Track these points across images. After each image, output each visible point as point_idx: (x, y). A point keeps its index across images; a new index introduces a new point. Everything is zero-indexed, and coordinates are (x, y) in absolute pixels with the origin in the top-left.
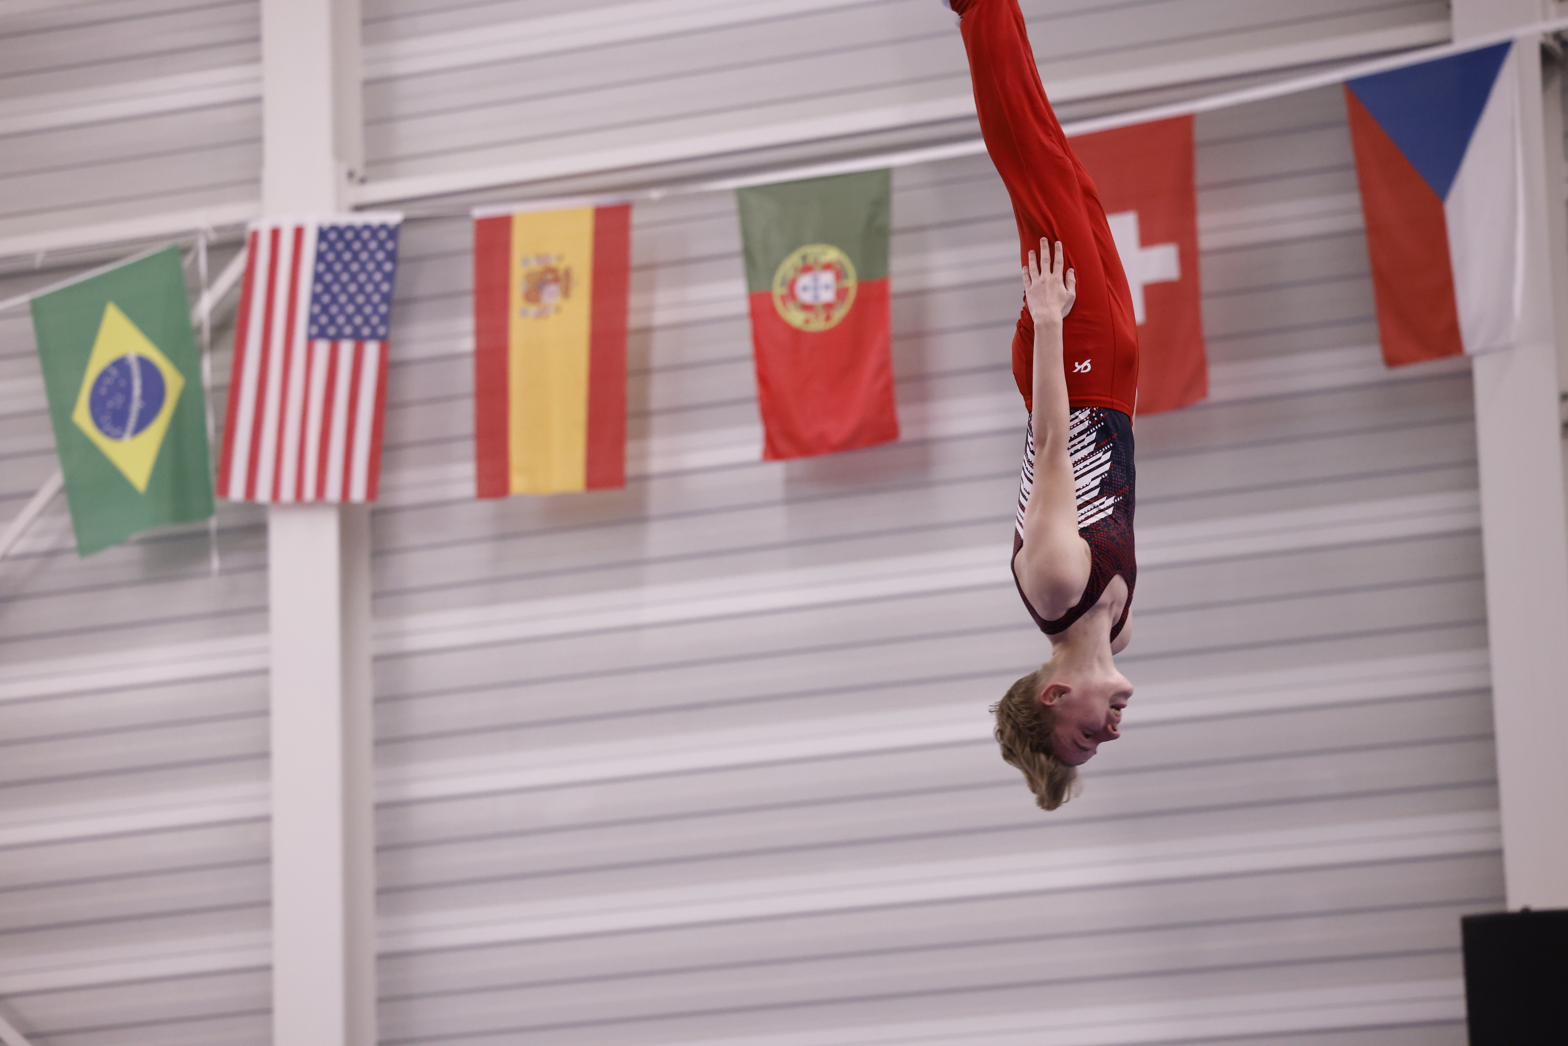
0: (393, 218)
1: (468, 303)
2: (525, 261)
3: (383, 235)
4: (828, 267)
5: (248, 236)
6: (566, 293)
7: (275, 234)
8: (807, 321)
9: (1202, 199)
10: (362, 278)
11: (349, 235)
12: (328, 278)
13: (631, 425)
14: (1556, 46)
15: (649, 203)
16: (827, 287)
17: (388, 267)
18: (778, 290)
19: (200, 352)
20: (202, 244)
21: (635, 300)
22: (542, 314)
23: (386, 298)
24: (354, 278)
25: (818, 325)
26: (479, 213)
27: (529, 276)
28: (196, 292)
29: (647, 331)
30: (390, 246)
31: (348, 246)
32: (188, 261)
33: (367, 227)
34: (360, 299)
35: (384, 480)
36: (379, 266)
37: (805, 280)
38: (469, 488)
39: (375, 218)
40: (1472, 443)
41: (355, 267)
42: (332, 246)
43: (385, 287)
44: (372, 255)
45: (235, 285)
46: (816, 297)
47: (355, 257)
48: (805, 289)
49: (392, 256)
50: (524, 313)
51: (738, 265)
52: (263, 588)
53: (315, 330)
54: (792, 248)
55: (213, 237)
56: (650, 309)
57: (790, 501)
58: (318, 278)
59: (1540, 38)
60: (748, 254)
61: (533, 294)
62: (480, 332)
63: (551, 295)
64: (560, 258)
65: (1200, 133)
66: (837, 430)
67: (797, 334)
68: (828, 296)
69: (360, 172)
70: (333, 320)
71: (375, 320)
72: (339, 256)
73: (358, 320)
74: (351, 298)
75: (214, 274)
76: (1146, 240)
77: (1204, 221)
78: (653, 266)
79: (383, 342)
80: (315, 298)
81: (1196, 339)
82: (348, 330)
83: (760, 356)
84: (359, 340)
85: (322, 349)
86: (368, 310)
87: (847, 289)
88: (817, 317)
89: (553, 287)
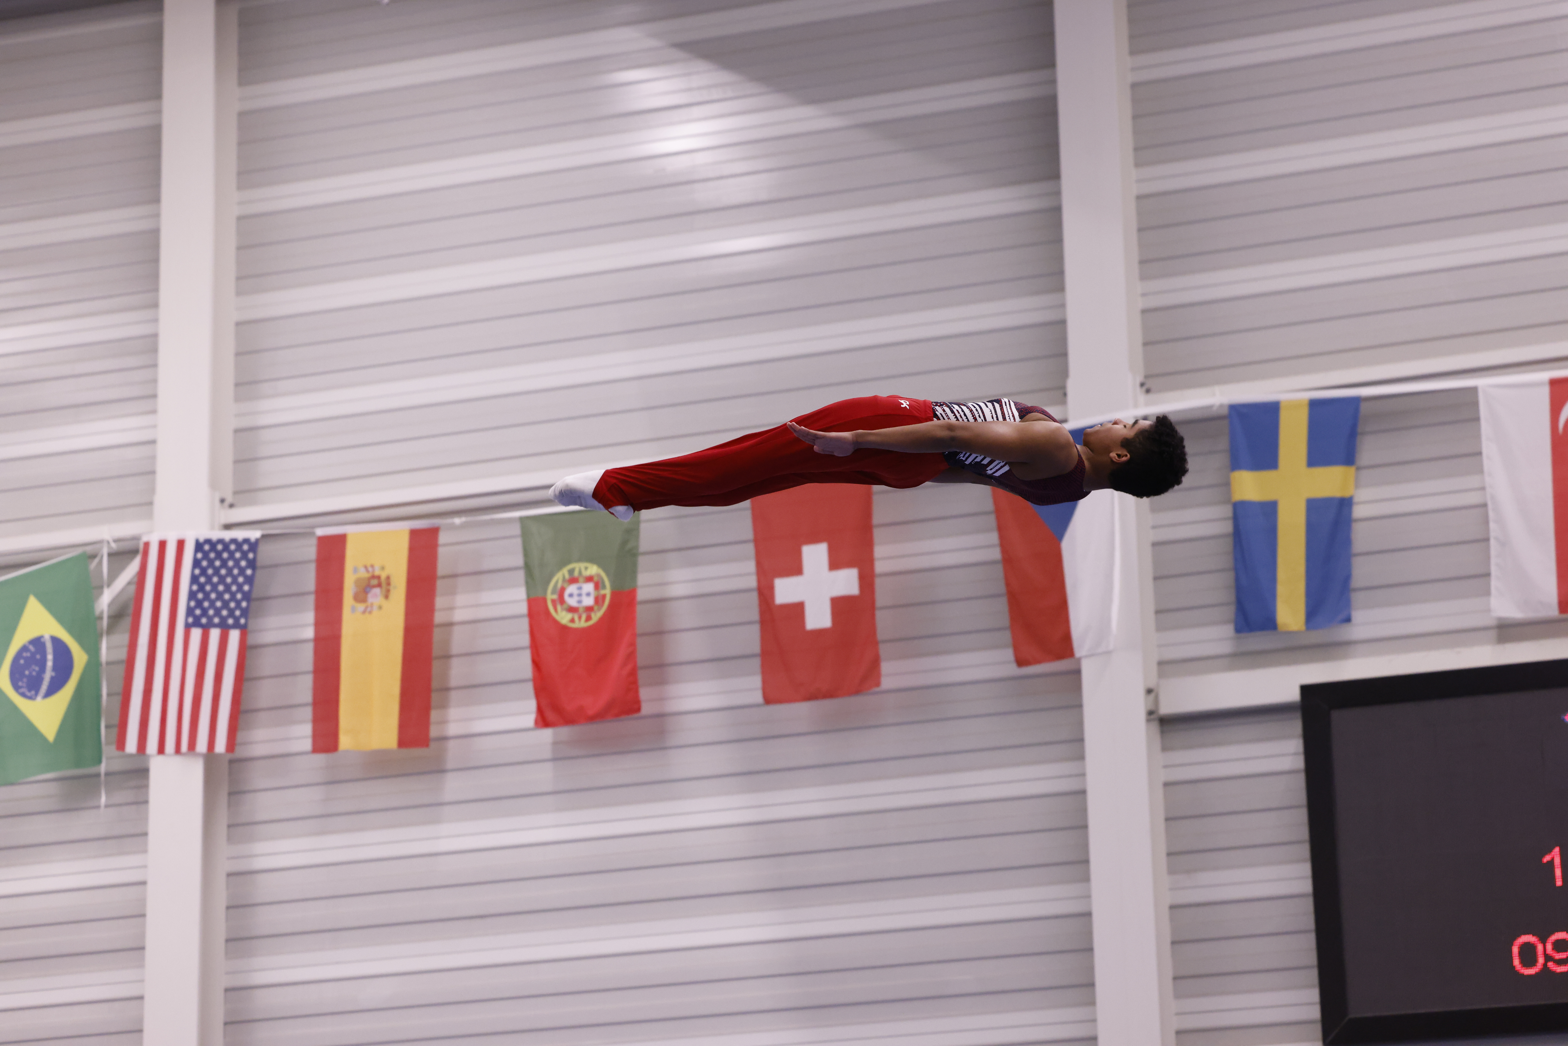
0: (254, 534)
1: (311, 601)
2: (355, 570)
3: (246, 547)
4: (589, 579)
5: (141, 548)
6: (386, 595)
7: (163, 545)
8: (572, 621)
9: (878, 534)
10: (229, 580)
11: (220, 547)
12: (202, 580)
13: (436, 698)
15: (453, 527)
16: (588, 594)
17: (249, 572)
18: (550, 596)
19: (101, 635)
20: (105, 551)
21: (440, 602)
22: (367, 611)
23: (247, 596)
24: (222, 580)
25: (581, 623)
26: (320, 532)
27: (358, 582)
28: (100, 589)
29: (449, 625)
30: (251, 556)
31: (219, 555)
32: (94, 564)
33: (234, 541)
34: (227, 596)
35: (241, 736)
36: (242, 571)
37: (572, 589)
38: (307, 744)
39: (240, 534)
40: (1079, 725)
41: (223, 572)
42: (206, 555)
43: (246, 588)
44: (237, 563)
45: (129, 583)
46: (580, 602)
47: (224, 564)
48: (571, 595)
49: (252, 564)
50: (353, 610)
51: (521, 575)
52: (144, 818)
53: (190, 620)
54: (562, 564)
55: (114, 546)
56: (452, 609)
57: (556, 759)
58: (194, 579)
60: (528, 568)
61: (361, 596)
62: (319, 624)
63: (375, 597)
64: (383, 568)
66: (593, 704)
67: (564, 629)
68: (589, 601)
69: (229, 499)
70: (205, 612)
71: (238, 613)
72: (211, 563)
73: (225, 613)
74: (220, 596)
75: (113, 575)
76: (835, 564)
77: (879, 551)
78: (455, 576)
79: (244, 630)
80: (192, 595)
81: (872, 641)
82: (216, 620)
83: (535, 647)
84: (225, 628)
85: (196, 634)
86: (232, 605)
87: (604, 596)
88: (580, 618)
89: (377, 591)
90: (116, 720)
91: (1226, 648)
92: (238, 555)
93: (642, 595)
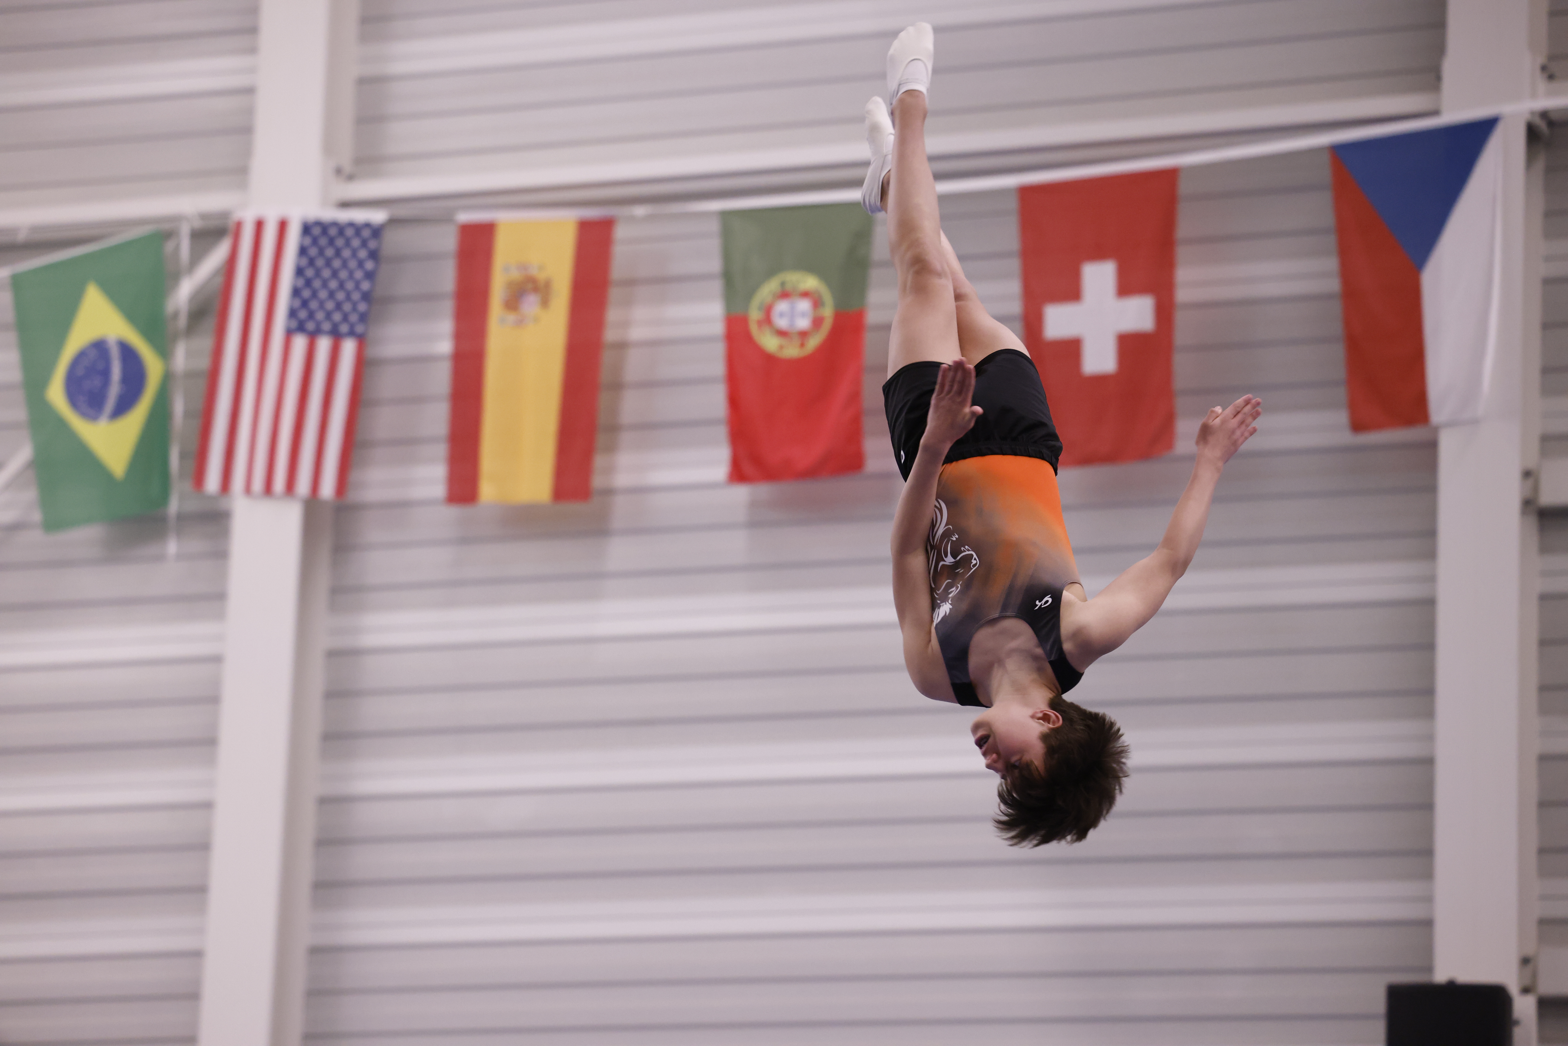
0: (378, 216)
1: (448, 307)
2: (506, 269)
3: (366, 233)
4: (805, 294)
5: (232, 227)
6: (545, 303)
7: (259, 226)
8: (781, 347)
9: (1182, 253)
10: (343, 274)
11: (333, 232)
12: (310, 273)
13: (601, 439)
14: (1542, 125)
15: (633, 219)
16: (803, 315)
17: (369, 265)
18: (755, 314)
19: (176, 338)
20: (185, 230)
21: (613, 315)
22: (520, 323)
23: (366, 297)
24: (335, 274)
25: (792, 351)
26: (464, 217)
27: (509, 285)
28: (176, 277)
29: (622, 346)
30: (372, 244)
31: (331, 242)
32: (170, 245)
33: (351, 224)
34: (340, 296)
35: (353, 477)
36: (361, 264)
37: (782, 306)
38: (437, 492)
39: (359, 216)
40: (1432, 513)
41: (337, 263)
42: (315, 241)
43: (365, 286)
44: (354, 252)
45: (216, 273)
46: (792, 324)
47: (338, 253)
48: (782, 315)
49: (374, 255)
50: (502, 320)
51: (717, 287)
52: (222, 575)
53: (293, 324)
54: (771, 273)
55: (198, 224)
56: (627, 324)
57: (753, 524)
58: (299, 272)
59: (1526, 117)
60: (728, 277)
62: (459, 336)
63: (531, 305)
64: (541, 268)
65: (1184, 187)
66: (802, 457)
67: (770, 359)
68: (803, 323)
69: (348, 169)
70: (311, 315)
71: (354, 318)
72: (321, 251)
73: (337, 317)
74: (332, 295)
76: (1124, 289)
77: (1182, 275)
78: (633, 282)
79: (361, 340)
80: (296, 292)
81: (1166, 392)
82: (326, 326)
83: (732, 378)
84: (337, 337)
85: (300, 343)
86: (347, 307)
87: (824, 318)
88: (791, 344)
89: (532, 297)
90: (193, 449)
93: (872, 317)
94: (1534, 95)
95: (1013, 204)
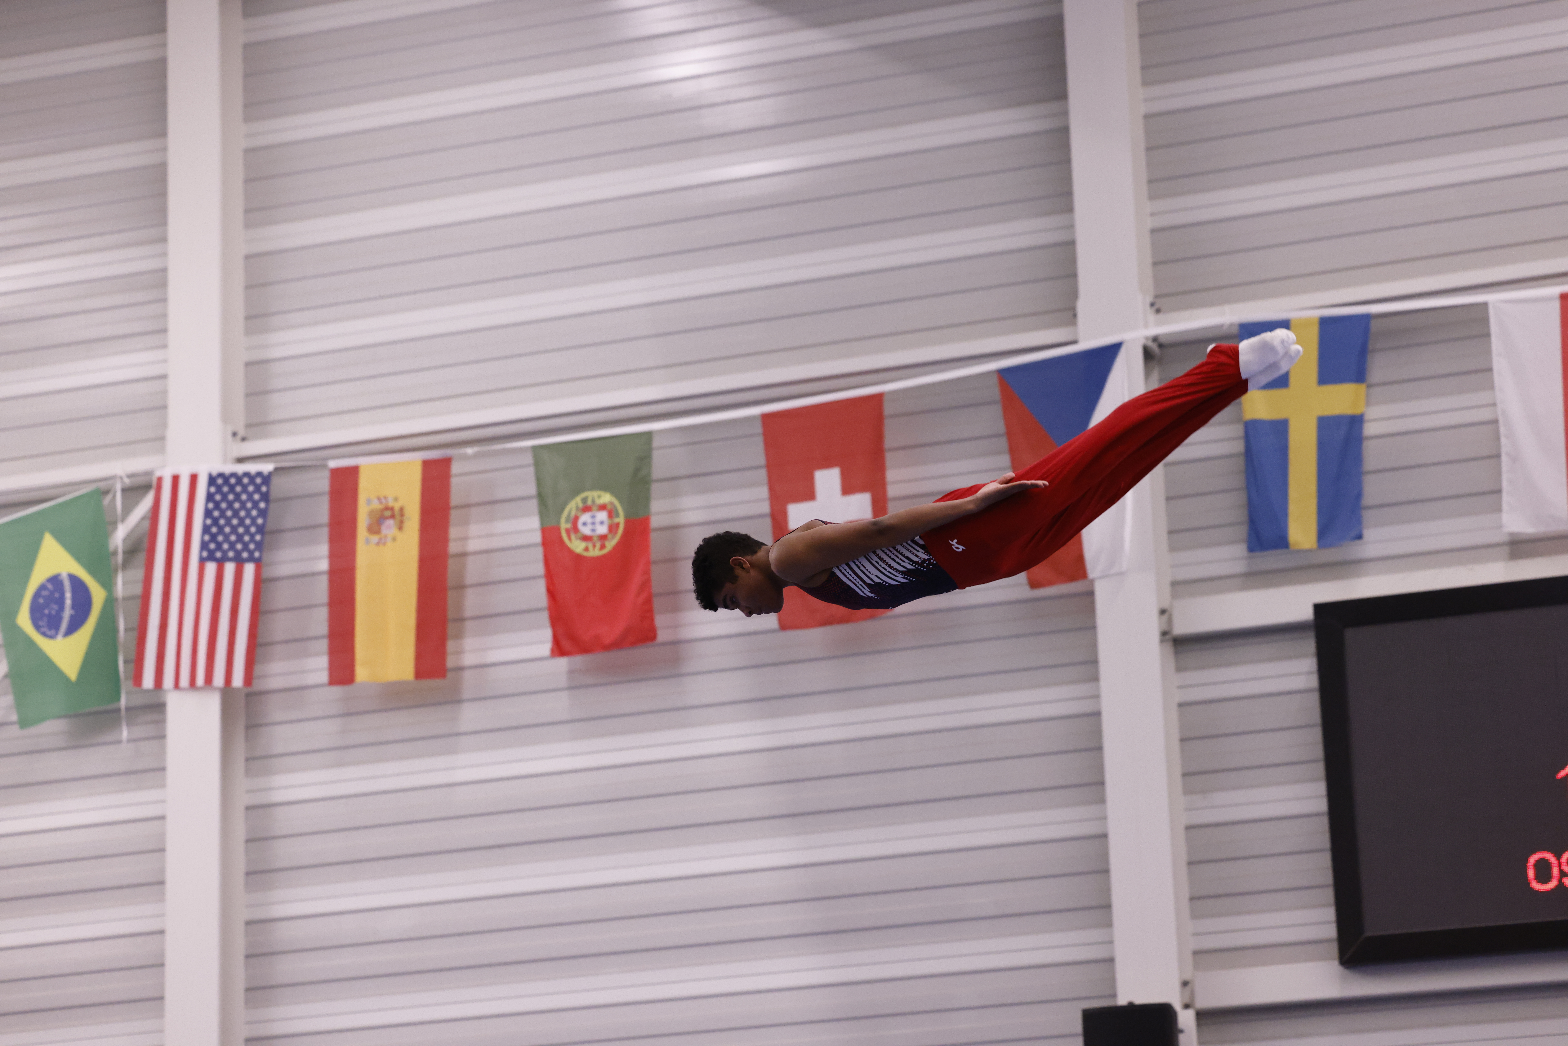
0: (267, 467)
1: (325, 533)
2: (369, 502)
3: (258, 480)
4: (603, 507)
5: (154, 483)
6: (400, 526)
7: (176, 479)
8: (586, 549)
9: (890, 458)
10: (242, 514)
11: (233, 481)
12: (216, 514)
13: (451, 629)
14: (1154, 346)
15: (465, 457)
16: (602, 523)
17: (262, 505)
18: (564, 525)
19: (116, 571)
20: (118, 487)
21: (454, 532)
22: (381, 543)
23: (261, 530)
24: (236, 513)
25: (595, 552)
26: (333, 464)
27: (371, 513)
28: (114, 524)
29: (463, 555)
30: (264, 489)
31: (232, 488)
32: (107, 500)
33: (247, 474)
34: (241, 530)
35: (258, 670)
36: (255, 504)
37: (585, 517)
38: (323, 677)
39: (252, 468)
40: (1094, 646)
41: (237, 505)
42: (219, 489)
43: (260, 521)
44: (250, 496)
45: (143, 518)
46: (593, 530)
48: (585, 524)
49: (265, 497)
50: (368, 541)
51: (534, 504)
52: (162, 753)
53: (205, 554)
54: (575, 493)
55: (127, 482)
56: (465, 539)
57: (572, 687)
58: (208, 513)
59: (1142, 342)
60: (541, 497)
61: (375, 527)
62: (333, 556)
63: (389, 528)
64: (396, 499)
65: (888, 409)
66: (609, 633)
67: (578, 557)
68: (603, 530)
69: (242, 432)
70: (219, 546)
71: (252, 546)
72: (224, 497)
73: (239, 546)
74: (234, 530)
75: (127, 510)
76: (848, 489)
77: (892, 475)
78: (467, 506)
79: (258, 563)
80: (206, 529)
82: (231, 554)
83: (549, 575)
84: (240, 562)
85: (211, 568)
86: (247, 538)
87: (618, 525)
88: (594, 546)
89: (390, 522)
90: (133, 656)
91: (1239, 567)
92: (251, 488)
93: (655, 522)
94: (1146, 326)
95: (758, 429)
